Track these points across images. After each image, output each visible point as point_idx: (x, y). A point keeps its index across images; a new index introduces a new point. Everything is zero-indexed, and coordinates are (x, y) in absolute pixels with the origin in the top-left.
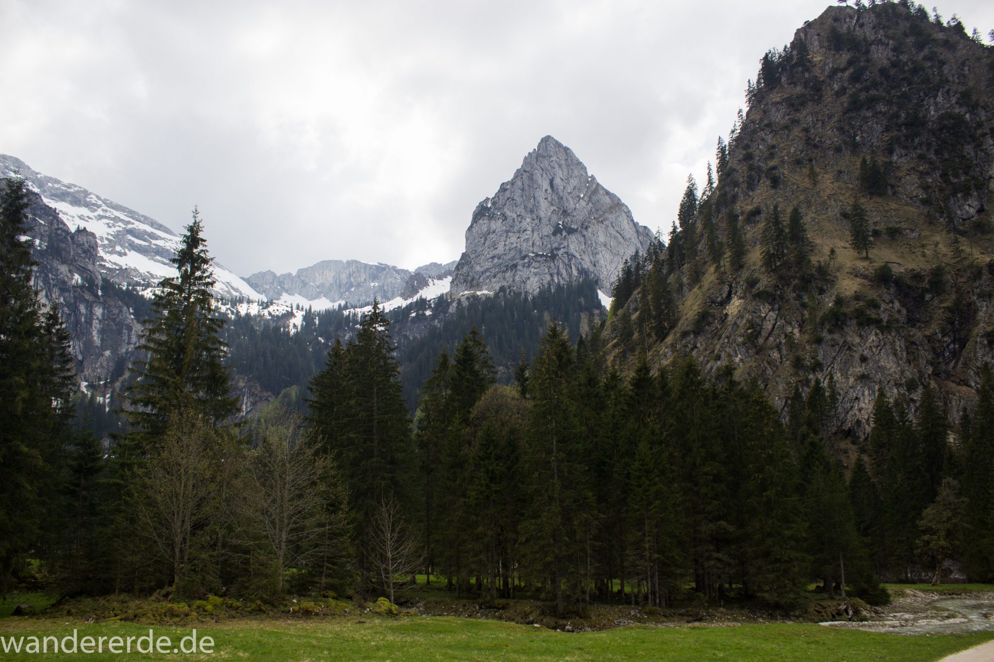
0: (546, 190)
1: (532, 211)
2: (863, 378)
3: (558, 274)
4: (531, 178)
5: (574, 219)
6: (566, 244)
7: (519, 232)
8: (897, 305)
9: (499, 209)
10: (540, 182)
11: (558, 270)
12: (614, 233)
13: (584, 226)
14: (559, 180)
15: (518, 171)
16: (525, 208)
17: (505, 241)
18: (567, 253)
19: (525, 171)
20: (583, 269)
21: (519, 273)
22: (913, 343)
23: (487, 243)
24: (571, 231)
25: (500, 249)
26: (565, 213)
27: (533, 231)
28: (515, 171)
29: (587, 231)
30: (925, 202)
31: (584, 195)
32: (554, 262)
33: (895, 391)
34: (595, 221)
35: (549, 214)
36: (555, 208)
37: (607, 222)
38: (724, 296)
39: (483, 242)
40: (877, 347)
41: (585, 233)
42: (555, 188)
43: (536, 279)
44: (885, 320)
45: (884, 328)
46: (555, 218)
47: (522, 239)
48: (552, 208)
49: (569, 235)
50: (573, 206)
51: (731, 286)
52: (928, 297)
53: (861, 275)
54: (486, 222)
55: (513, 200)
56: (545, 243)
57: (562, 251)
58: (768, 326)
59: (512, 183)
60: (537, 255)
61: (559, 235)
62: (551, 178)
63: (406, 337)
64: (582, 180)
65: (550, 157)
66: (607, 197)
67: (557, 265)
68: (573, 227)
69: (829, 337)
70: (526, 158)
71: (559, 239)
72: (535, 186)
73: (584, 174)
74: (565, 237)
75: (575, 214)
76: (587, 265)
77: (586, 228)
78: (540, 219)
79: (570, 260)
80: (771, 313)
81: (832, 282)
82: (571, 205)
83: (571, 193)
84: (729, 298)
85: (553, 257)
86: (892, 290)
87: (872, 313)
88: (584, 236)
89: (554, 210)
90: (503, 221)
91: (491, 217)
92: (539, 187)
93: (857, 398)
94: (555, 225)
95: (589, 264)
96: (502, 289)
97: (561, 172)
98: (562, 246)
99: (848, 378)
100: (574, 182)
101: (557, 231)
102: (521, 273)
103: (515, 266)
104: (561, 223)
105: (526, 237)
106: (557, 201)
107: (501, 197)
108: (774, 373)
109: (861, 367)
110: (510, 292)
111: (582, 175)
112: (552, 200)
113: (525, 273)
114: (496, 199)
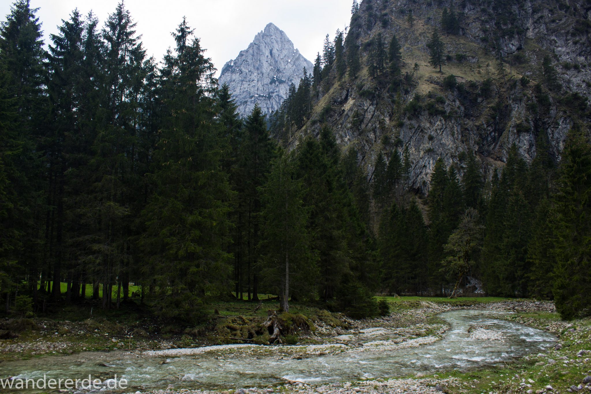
0: (267, 56)
1: (258, 69)
2: (430, 151)
3: (272, 108)
4: (258, 49)
5: (284, 75)
6: (277, 90)
7: (249, 81)
8: (458, 103)
9: (238, 67)
10: (264, 51)
11: (272, 106)
13: (290, 79)
14: (276, 50)
15: (251, 44)
16: (254, 66)
17: (241, 87)
18: (278, 95)
19: (255, 44)
21: (248, 106)
22: (466, 129)
24: (281, 82)
25: (238, 91)
26: (278, 71)
27: (258, 81)
28: (249, 44)
29: (291, 82)
30: (484, 40)
31: (291, 60)
32: (270, 101)
33: (451, 161)
34: (296, 77)
35: (269, 71)
36: (272, 67)
38: (343, 97)
40: (441, 129)
42: (273, 55)
44: (448, 112)
45: (448, 118)
46: (272, 74)
47: (251, 86)
48: (271, 67)
49: (280, 84)
50: (284, 67)
51: (348, 91)
52: (479, 100)
53: (435, 82)
54: (229, 74)
55: (247, 61)
56: (265, 89)
57: (275, 94)
58: (369, 116)
59: (247, 51)
60: (260, 96)
61: (273, 84)
62: (271, 49)
64: (290, 51)
65: (271, 36)
66: (305, 63)
67: (271, 102)
68: (283, 79)
69: (408, 122)
70: (256, 36)
71: (274, 86)
72: (261, 53)
73: (292, 48)
74: (277, 85)
75: (285, 72)
78: (263, 74)
80: (371, 107)
81: (414, 86)
82: (282, 66)
83: (283, 59)
84: (346, 99)
85: (270, 97)
86: (455, 93)
87: (439, 107)
88: (289, 85)
89: (272, 69)
90: (240, 74)
91: (233, 72)
92: (263, 54)
93: (425, 166)
94: (272, 78)
97: (277, 46)
98: (275, 91)
99: (420, 152)
100: (285, 52)
101: (273, 81)
102: (249, 107)
103: (246, 102)
104: (275, 77)
105: (254, 84)
106: (274, 63)
107: (239, 60)
108: (370, 148)
109: (429, 143)
111: (290, 48)
112: (271, 62)
113: (252, 107)
114: (237, 61)
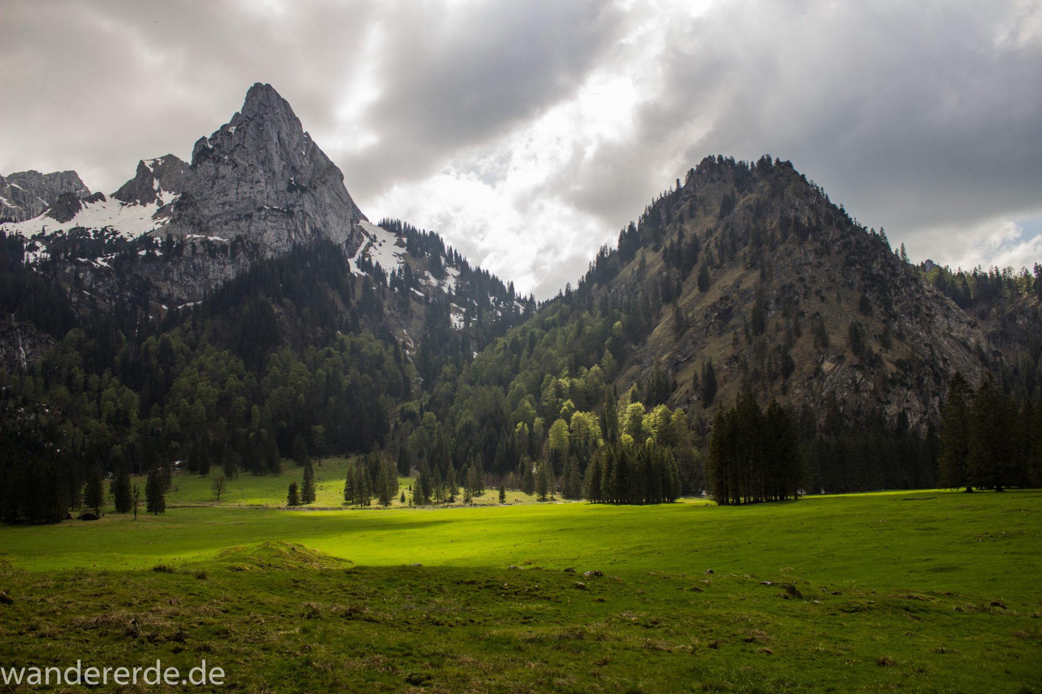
0: (276, 143)
1: (263, 163)
3: (296, 230)
5: (303, 177)
6: (301, 202)
9: (225, 154)
10: (269, 134)
11: (296, 227)
12: (335, 195)
13: (312, 186)
14: (285, 134)
16: (257, 158)
17: (237, 189)
18: (302, 211)
19: (250, 118)
20: (316, 228)
21: (254, 224)
23: (216, 188)
24: (304, 190)
25: (232, 196)
26: (294, 170)
27: (266, 184)
29: (316, 191)
31: (306, 153)
32: (290, 219)
35: (281, 169)
37: (329, 184)
39: (210, 185)
41: (314, 193)
42: (282, 142)
43: (273, 233)
47: (256, 190)
48: (284, 163)
49: (302, 193)
50: (299, 164)
54: (212, 164)
55: (244, 148)
56: (280, 198)
57: (298, 208)
60: (273, 209)
61: (294, 193)
62: (278, 131)
63: (137, 276)
64: (301, 136)
67: (293, 221)
68: (303, 185)
71: (295, 197)
73: (302, 131)
74: (300, 195)
75: (302, 172)
76: (319, 225)
77: (315, 188)
78: (274, 173)
79: (304, 218)
82: (297, 163)
83: (295, 149)
85: (290, 213)
88: (313, 195)
89: (285, 165)
90: (234, 168)
91: (218, 161)
92: (271, 139)
94: (288, 181)
95: (320, 224)
96: (239, 238)
97: (285, 126)
98: (298, 204)
100: (296, 138)
101: (291, 188)
102: (257, 225)
103: (249, 217)
104: (292, 179)
105: (260, 189)
106: (285, 156)
107: (223, 140)
110: (247, 242)
111: (300, 131)
112: (281, 153)
113: (262, 225)
114: (219, 141)
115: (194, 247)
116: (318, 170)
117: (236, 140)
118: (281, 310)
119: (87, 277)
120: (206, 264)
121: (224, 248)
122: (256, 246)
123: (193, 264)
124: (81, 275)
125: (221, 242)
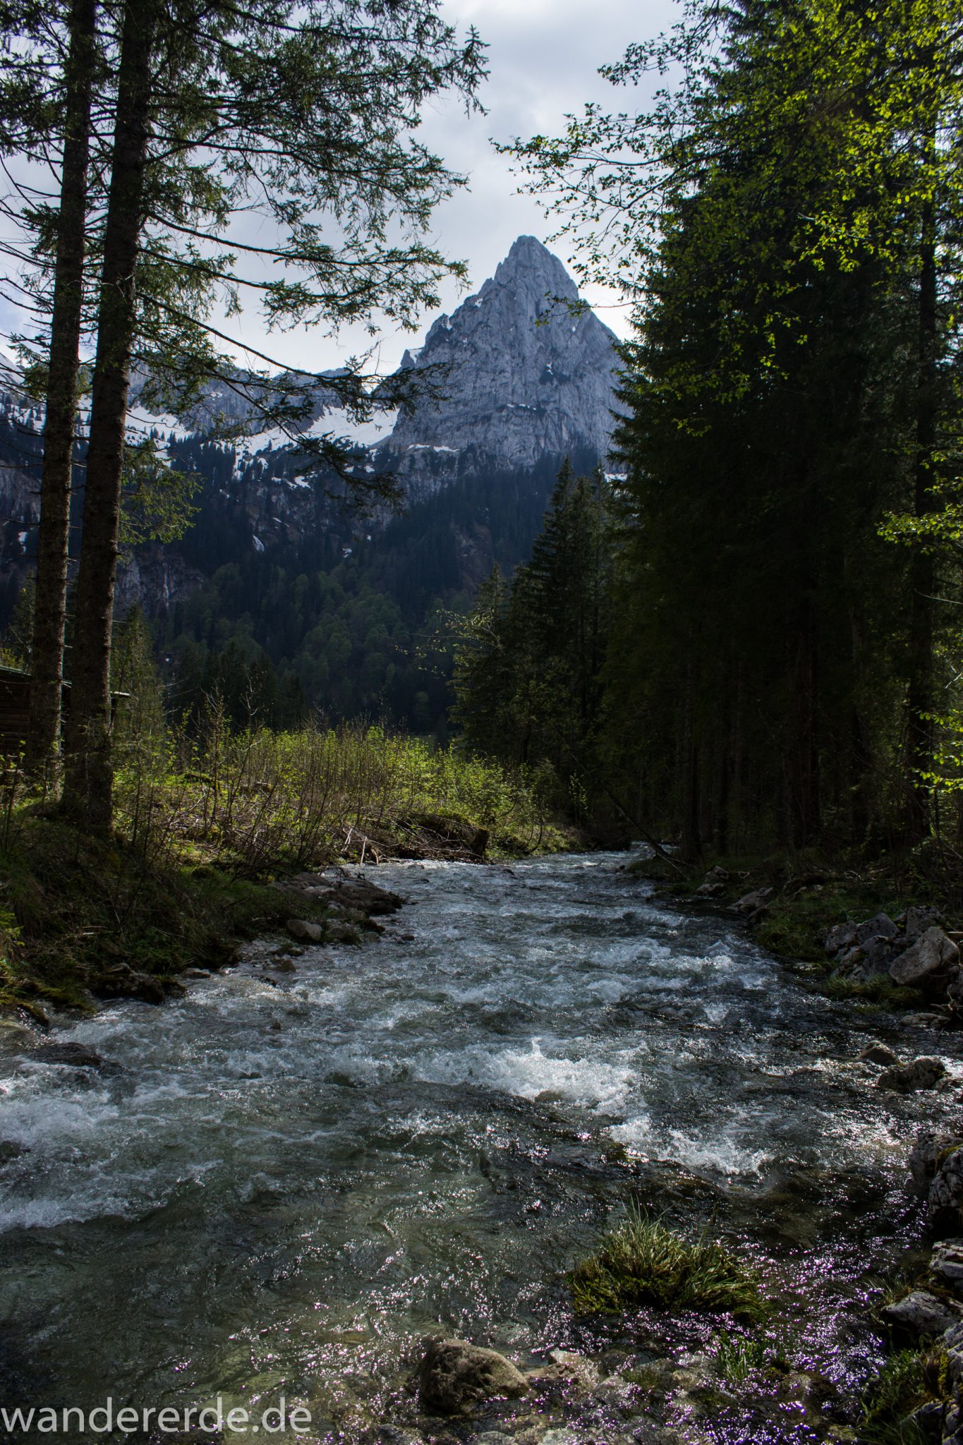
0: (531, 318)
1: (512, 346)
3: (546, 436)
4: (512, 294)
5: (566, 362)
6: (556, 397)
9: (465, 335)
10: (523, 305)
11: (546, 431)
13: (578, 374)
15: (489, 282)
16: (504, 339)
17: (475, 382)
18: (557, 409)
19: (501, 286)
20: (576, 433)
21: (493, 429)
23: (449, 382)
24: (563, 380)
25: (468, 392)
26: (555, 353)
27: (513, 374)
28: (485, 280)
29: (582, 381)
31: (576, 329)
32: (540, 420)
34: (590, 368)
35: (535, 352)
36: (542, 344)
37: (605, 371)
41: (579, 384)
43: (516, 440)
47: (498, 383)
48: (539, 344)
49: (560, 384)
50: (564, 344)
54: (446, 351)
55: (487, 326)
56: (529, 392)
59: (482, 300)
60: (518, 408)
61: (548, 384)
62: (537, 300)
63: (340, 499)
65: (535, 269)
66: (603, 334)
67: (544, 424)
68: (564, 373)
70: (500, 266)
71: (548, 389)
72: (518, 311)
73: (575, 299)
74: (555, 387)
75: (566, 355)
76: (581, 428)
77: (581, 377)
78: (524, 358)
79: (560, 419)
82: (561, 343)
83: (560, 325)
85: (540, 413)
88: (578, 387)
89: (541, 347)
90: (473, 354)
91: (455, 345)
92: (524, 312)
94: (542, 368)
95: (583, 426)
96: (471, 448)
98: (552, 399)
101: (545, 378)
102: (496, 429)
103: (487, 419)
104: (549, 366)
105: (504, 381)
106: (544, 334)
107: (466, 318)
110: (481, 453)
111: (572, 298)
112: (537, 331)
113: (501, 430)
114: (460, 319)
115: (413, 460)
116: (592, 352)
117: (479, 316)
118: (471, 542)
119: (280, 499)
120: (426, 483)
121: (450, 459)
122: (492, 458)
123: (410, 482)
124: (274, 498)
125: (448, 453)
